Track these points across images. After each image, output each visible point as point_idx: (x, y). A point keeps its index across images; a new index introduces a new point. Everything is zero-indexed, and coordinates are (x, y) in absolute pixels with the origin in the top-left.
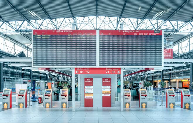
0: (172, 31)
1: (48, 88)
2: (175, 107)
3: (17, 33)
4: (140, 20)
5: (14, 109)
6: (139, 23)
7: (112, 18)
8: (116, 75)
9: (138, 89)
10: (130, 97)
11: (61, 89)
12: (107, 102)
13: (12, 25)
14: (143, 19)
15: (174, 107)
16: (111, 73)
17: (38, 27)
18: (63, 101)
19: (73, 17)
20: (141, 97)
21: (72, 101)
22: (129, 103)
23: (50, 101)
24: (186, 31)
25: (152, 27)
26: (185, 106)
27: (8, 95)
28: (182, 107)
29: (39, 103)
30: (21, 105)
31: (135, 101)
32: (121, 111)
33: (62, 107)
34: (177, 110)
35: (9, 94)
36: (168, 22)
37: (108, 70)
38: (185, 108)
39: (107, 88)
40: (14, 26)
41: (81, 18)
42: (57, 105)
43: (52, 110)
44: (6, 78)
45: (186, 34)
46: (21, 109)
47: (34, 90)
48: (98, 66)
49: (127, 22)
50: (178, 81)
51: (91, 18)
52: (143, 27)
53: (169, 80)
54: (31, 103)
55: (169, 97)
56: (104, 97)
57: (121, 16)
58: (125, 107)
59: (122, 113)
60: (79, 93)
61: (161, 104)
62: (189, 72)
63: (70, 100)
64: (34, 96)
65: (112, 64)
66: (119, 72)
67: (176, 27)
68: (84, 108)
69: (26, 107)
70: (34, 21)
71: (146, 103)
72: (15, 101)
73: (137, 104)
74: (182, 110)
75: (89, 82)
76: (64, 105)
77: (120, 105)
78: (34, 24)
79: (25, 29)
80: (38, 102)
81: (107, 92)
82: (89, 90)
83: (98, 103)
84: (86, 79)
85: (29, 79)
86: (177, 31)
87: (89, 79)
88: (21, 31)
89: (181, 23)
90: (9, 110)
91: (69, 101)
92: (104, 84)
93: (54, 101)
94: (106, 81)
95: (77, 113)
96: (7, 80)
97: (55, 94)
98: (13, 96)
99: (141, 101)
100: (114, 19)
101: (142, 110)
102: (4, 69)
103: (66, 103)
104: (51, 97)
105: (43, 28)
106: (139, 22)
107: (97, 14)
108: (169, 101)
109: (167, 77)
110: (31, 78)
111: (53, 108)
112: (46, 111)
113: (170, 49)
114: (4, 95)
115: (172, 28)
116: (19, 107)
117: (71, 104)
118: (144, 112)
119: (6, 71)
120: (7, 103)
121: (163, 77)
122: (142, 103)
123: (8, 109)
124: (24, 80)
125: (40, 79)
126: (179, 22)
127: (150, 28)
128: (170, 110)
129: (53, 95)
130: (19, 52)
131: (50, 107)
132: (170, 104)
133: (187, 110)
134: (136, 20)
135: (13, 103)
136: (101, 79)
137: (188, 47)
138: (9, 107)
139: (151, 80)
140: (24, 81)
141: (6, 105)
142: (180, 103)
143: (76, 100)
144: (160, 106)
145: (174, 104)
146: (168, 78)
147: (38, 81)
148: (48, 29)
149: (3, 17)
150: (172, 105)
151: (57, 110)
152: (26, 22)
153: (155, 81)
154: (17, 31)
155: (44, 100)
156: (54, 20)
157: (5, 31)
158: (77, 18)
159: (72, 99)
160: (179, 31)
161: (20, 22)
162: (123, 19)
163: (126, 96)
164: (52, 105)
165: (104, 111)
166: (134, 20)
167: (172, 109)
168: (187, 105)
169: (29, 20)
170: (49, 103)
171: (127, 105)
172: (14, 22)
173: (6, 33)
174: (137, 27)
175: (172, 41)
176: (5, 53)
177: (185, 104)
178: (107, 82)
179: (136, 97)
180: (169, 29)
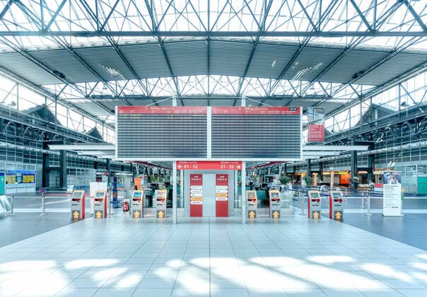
0: (323, 97)
1: (137, 189)
2: (321, 216)
3: (87, 100)
4: (274, 81)
5: (88, 220)
6: (272, 85)
7: (232, 78)
8: (236, 171)
9: (268, 189)
10: (256, 202)
11: (156, 191)
12: (222, 209)
13: (80, 88)
14: (278, 79)
15: (319, 217)
16: (228, 169)
17: (119, 91)
18: (160, 208)
19: (173, 75)
20: (271, 203)
21: (171, 207)
22: (255, 212)
23: (140, 207)
24: (344, 97)
25: (292, 91)
26: (335, 216)
27: (79, 199)
28: (331, 217)
29: (124, 211)
30: (99, 214)
31: (264, 207)
32: (242, 223)
33: (158, 216)
34: (323, 222)
35: (81, 198)
36: (316, 84)
37: (223, 164)
38: (335, 219)
39: (223, 189)
40: (84, 90)
41: (185, 78)
42: (151, 214)
43: (143, 222)
44: (71, 170)
45: (344, 102)
46: (99, 220)
47: (115, 191)
48: (209, 158)
49: (255, 83)
50: (332, 174)
51: (200, 77)
52: (278, 91)
53: (320, 173)
54: (112, 211)
55: (312, 203)
56: (218, 203)
57: (245, 75)
58: (249, 216)
59: (244, 226)
60: (182, 195)
61: (301, 212)
62: (350, 161)
63: (170, 205)
64: (115, 199)
65: (230, 156)
66: (239, 167)
67: (328, 92)
68: (189, 218)
69: (106, 217)
70: (114, 82)
71: (279, 212)
72: (89, 207)
73: (266, 213)
74: (331, 222)
75: (196, 180)
76: (161, 214)
77: (241, 213)
78: (114, 87)
79: (100, 94)
80: (122, 209)
81: (222, 195)
82: (197, 191)
83: (209, 211)
84: (192, 176)
85: (105, 170)
86: (330, 97)
87: (196, 175)
88: (94, 97)
89: (336, 85)
90: (81, 221)
91: (167, 207)
92: (218, 183)
93: (146, 207)
94: (222, 178)
95: (180, 226)
96: (72, 172)
97: (147, 196)
98: (86, 199)
99: (272, 208)
100: (235, 79)
101: (273, 222)
102: (67, 155)
103: (163, 211)
104: (141, 202)
105: (128, 93)
106: (273, 83)
107: (209, 72)
108: (312, 208)
109: (316, 168)
110: (107, 169)
111: (144, 219)
112: (134, 222)
113: (319, 126)
114: (74, 200)
115: (322, 93)
116: (96, 217)
117: (171, 213)
118: (276, 225)
119: (69, 158)
120: (79, 212)
121: (310, 168)
122: (273, 212)
123: (79, 219)
124: (97, 171)
125: (122, 170)
126: (334, 85)
127: (290, 93)
128: (313, 222)
129: (145, 199)
130: (90, 129)
131: (140, 217)
132: (313, 212)
133: (338, 222)
134: (267, 80)
135: (87, 210)
136: (214, 176)
137: (348, 121)
138: (81, 217)
139: (292, 172)
140: (98, 173)
141: (76, 214)
142: (327, 211)
143: (178, 206)
144: (300, 214)
145: (319, 212)
146: (318, 170)
147: (118, 174)
148: (135, 94)
149: (67, 77)
150: (316, 215)
151: (150, 222)
152: (101, 84)
153: (298, 172)
154: (87, 97)
155: (132, 206)
156: (144, 81)
157: (69, 97)
158: (178, 77)
159: (171, 204)
160: (334, 97)
161: (92, 84)
162: (248, 79)
163: (249, 200)
164: (142, 214)
165: (218, 222)
166: (265, 81)
167: (316, 221)
168: (338, 215)
169: (105, 81)
170: (139, 211)
171: (252, 214)
172: (83, 84)
173: (70, 100)
174: (270, 92)
175: (323, 113)
176: (69, 130)
177: (336, 212)
178: (222, 180)
179: (265, 202)
180: (319, 94)
